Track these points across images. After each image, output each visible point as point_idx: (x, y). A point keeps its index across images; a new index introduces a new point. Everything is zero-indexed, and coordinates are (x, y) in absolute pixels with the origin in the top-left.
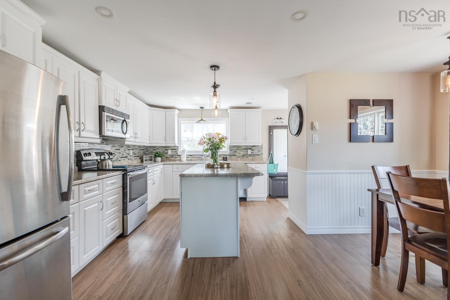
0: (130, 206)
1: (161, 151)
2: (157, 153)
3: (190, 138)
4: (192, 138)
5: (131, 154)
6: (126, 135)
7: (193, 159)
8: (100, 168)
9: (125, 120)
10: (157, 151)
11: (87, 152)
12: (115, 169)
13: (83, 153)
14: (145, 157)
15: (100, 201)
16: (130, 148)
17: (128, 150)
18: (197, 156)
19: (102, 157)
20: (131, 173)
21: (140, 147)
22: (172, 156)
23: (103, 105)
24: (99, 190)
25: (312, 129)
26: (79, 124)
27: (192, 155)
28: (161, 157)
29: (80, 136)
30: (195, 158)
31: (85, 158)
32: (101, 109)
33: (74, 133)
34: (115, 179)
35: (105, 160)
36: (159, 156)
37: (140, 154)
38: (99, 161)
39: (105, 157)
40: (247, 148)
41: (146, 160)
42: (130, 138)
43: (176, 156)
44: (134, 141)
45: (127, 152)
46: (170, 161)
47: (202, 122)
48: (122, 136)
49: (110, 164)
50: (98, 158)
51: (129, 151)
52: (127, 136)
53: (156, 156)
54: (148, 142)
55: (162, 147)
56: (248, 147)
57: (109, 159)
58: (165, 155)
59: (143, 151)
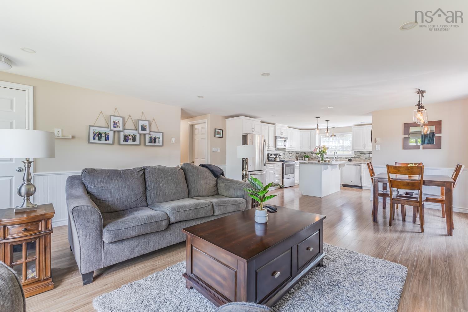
0: (285, 176)
1: (309, 155)
2: (306, 156)
8: (275, 161)
9: (285, 140)
10: (306, 154)
11: (271, 154)
12: (280, 161)
13: (269, 154)
14: (299, 157)
18: (331, 158)
19: (276, 157)
20: (285, 163)
21: (296, 152)
22: (315, 158)
23: (276, 136)
24: (273, 167)
25: (375, 142)
26: (268, 144)
27: (328, 157)
28: (308, 158)
29: (268, 149)
31: (270, 156)
32: (275, 137)
33: (267, 148)
34: (280, 164)
35: (277, 157)
36: (307, 157)
37: (296, 156)
40: (369, 153)
41: (299, 160)
42: (288, 148)
44: (291, 149)
45: (289, 154)
46: (314, 160)
47: (333, 136)
48: (284, 147)
49: (278, 159)
50: (274, 156)
52: (286, 147)
53: (305, 157)
54: (300, 149)
55: (309, 152)
58: (311, 157)
59: (298, 154)
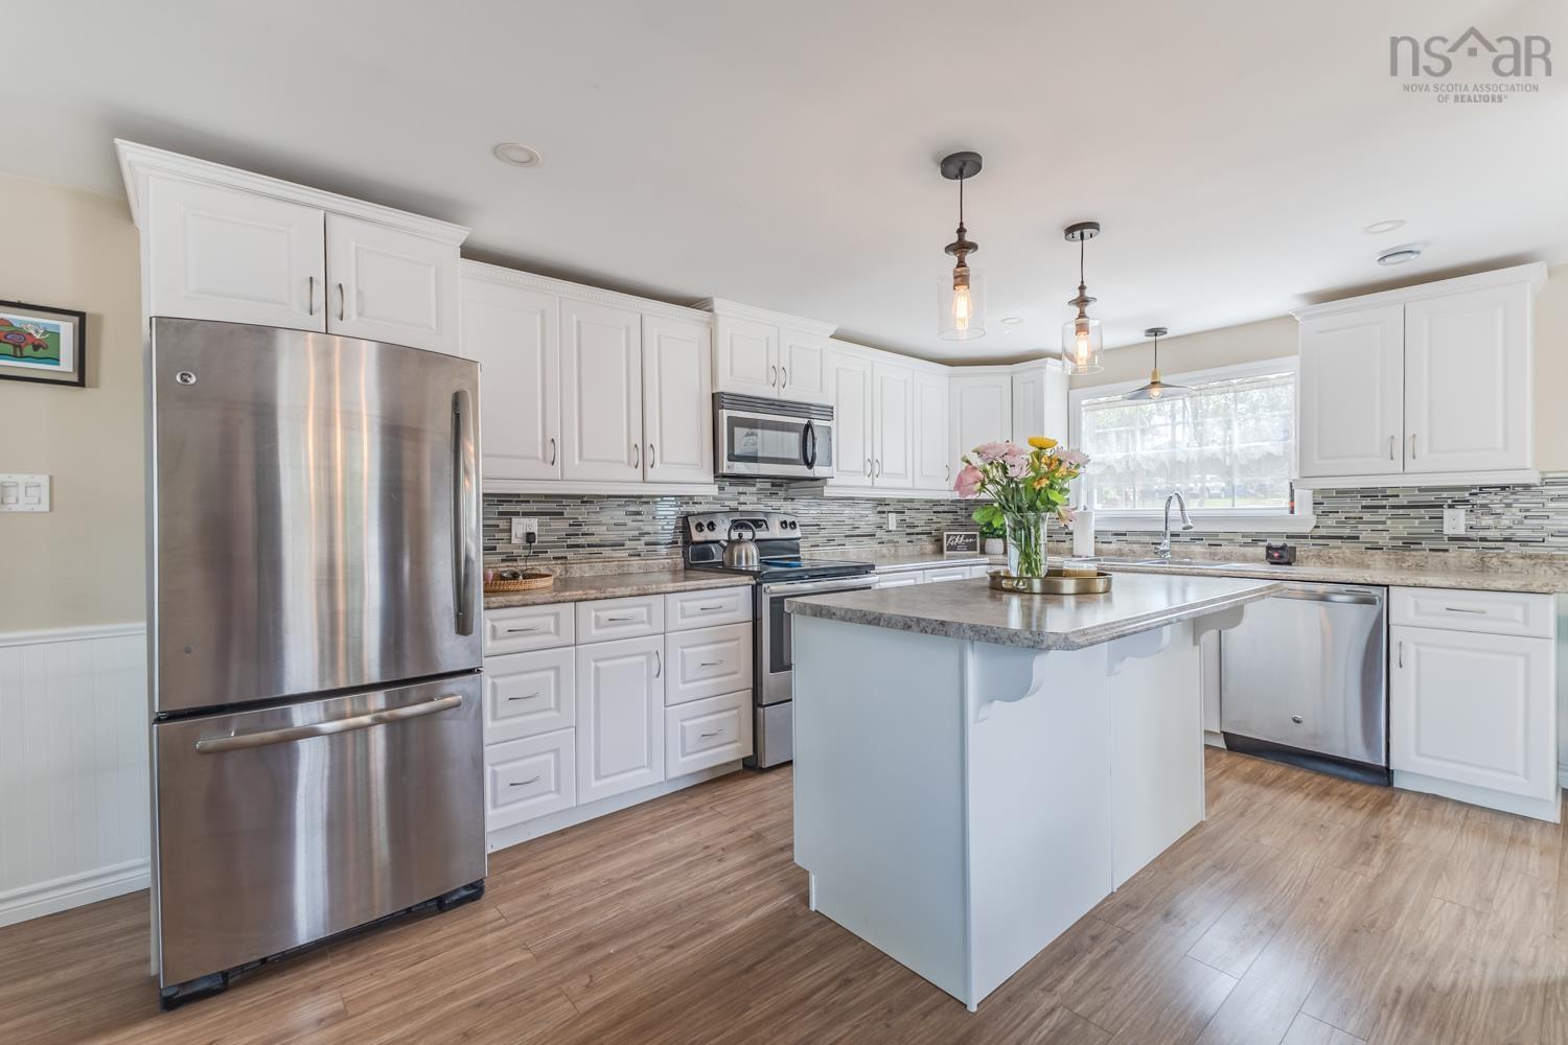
3: (1116, 465)
4: (1127, 462)
5: (892, 526)
6: (815, 467)
7: (1126, 548)
8: (727, 563)
9: (809, 425)
13: (693, 522)
14: (948, 536)
15: (654, 652)
16: (886, 509)
17: (879, 512)
18: (1148, 539)
23: (727, 390)
24: (647, 622)
26: (642, 450)
27: (1125, 535)
29: (644, 481)
30: (1136, 547)
31: (697, 536)
32: (721, 402)
35: (739, 541)
36: (994, 535)
37: (934, 526)
38: (725, 544)
39: (740, 536)
40: (1433, 502)
41: (952, 548)
42: (842, 479)
43: (1064, 537)
44: (870, 484)
45: (875, 519)
47: (1156, 392)
48: (801, 471)
51: (884, 515)
53: (984, 536)
54: (944, 485)
56: (1445, 495)
57: (751, 540)
59: (950, 516)
